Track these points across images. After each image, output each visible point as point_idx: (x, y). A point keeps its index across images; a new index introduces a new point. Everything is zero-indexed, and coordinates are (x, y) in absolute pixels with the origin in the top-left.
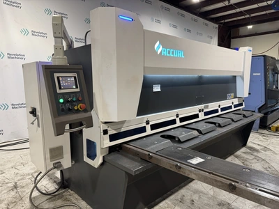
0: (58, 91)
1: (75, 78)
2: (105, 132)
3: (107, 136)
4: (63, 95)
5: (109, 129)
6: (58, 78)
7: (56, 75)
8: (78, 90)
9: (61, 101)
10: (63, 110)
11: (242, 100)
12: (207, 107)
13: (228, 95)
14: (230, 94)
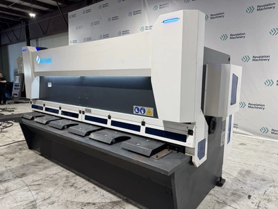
5: (32, 102)
11: (187, 130)
12: (90, 111)
13: (135, 107)
14: (140, 108)
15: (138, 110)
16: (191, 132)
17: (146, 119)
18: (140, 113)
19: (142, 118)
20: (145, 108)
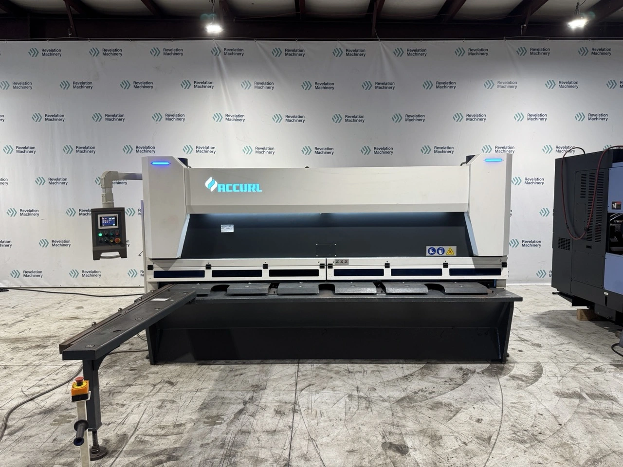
0: (100, 228)
1: (116, 217)
2: (150, 268)
3: (152, 272)
4: (102, 231)
5: (155, 265)
6: (101, 218)
7: (99, 216)
8: (117, 227)
9: (100, 235)
10: (101, 242)
11: (501, 263)
12: (347, 262)
13: (428, 248)
14: (436, 248)
15: (434, 250)
16: (505, 265)
17: (448, 260)
18: (436, 254)
19: (443, 260)
20: (445, 247)
